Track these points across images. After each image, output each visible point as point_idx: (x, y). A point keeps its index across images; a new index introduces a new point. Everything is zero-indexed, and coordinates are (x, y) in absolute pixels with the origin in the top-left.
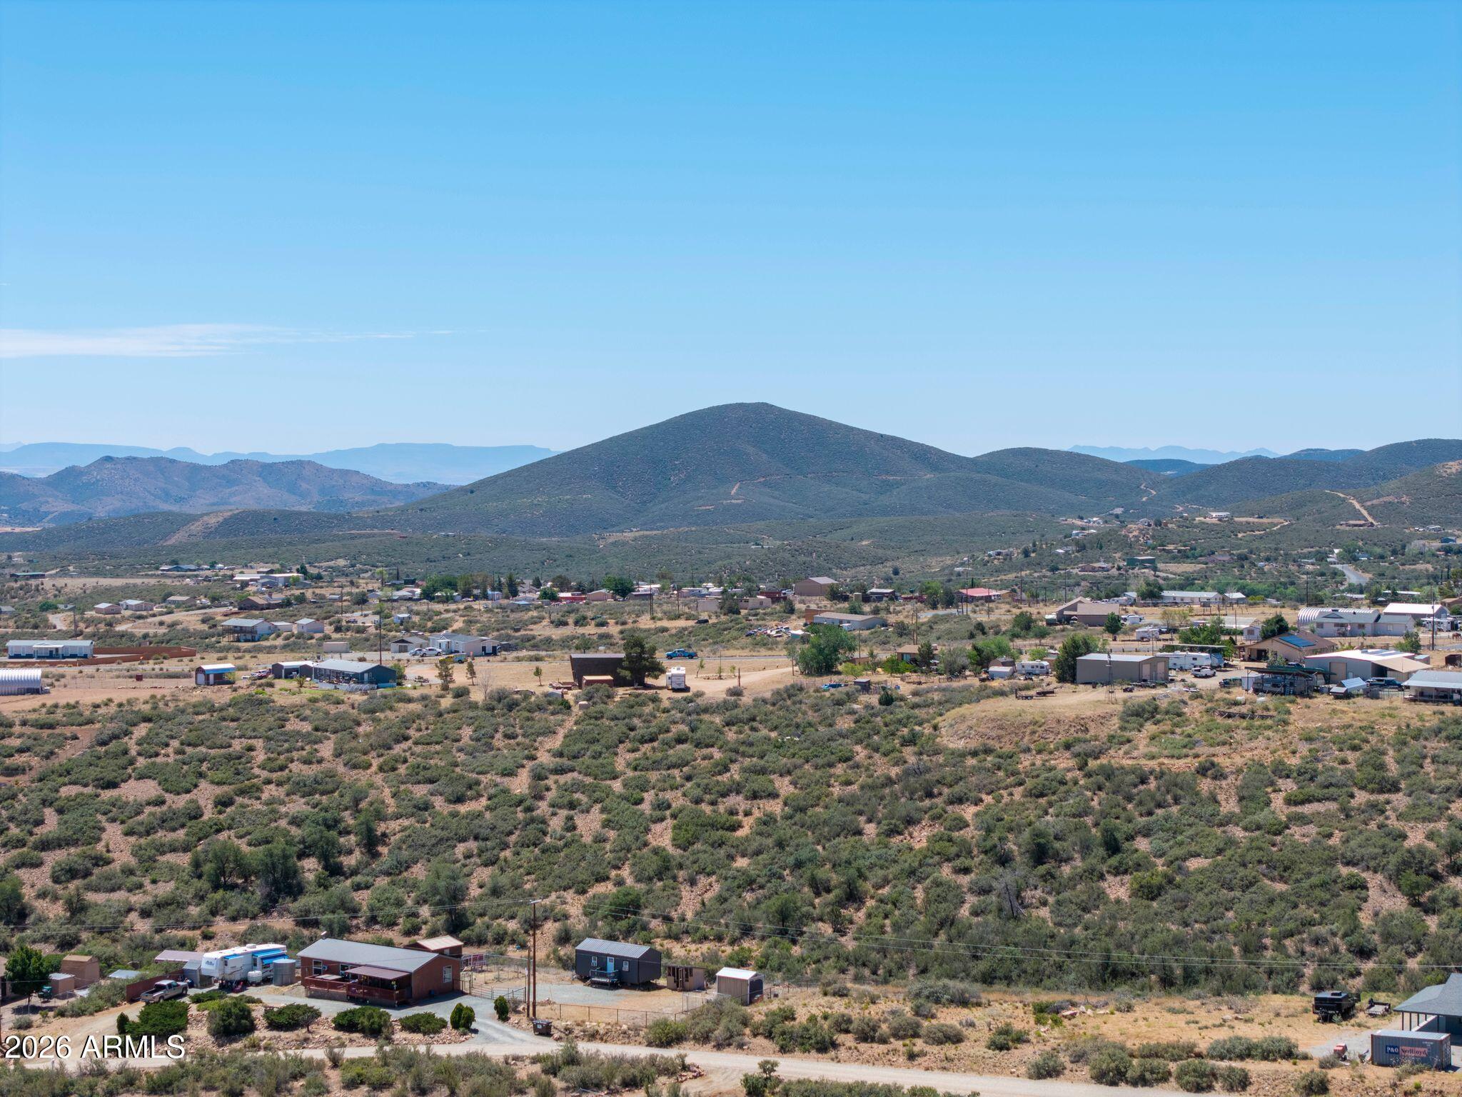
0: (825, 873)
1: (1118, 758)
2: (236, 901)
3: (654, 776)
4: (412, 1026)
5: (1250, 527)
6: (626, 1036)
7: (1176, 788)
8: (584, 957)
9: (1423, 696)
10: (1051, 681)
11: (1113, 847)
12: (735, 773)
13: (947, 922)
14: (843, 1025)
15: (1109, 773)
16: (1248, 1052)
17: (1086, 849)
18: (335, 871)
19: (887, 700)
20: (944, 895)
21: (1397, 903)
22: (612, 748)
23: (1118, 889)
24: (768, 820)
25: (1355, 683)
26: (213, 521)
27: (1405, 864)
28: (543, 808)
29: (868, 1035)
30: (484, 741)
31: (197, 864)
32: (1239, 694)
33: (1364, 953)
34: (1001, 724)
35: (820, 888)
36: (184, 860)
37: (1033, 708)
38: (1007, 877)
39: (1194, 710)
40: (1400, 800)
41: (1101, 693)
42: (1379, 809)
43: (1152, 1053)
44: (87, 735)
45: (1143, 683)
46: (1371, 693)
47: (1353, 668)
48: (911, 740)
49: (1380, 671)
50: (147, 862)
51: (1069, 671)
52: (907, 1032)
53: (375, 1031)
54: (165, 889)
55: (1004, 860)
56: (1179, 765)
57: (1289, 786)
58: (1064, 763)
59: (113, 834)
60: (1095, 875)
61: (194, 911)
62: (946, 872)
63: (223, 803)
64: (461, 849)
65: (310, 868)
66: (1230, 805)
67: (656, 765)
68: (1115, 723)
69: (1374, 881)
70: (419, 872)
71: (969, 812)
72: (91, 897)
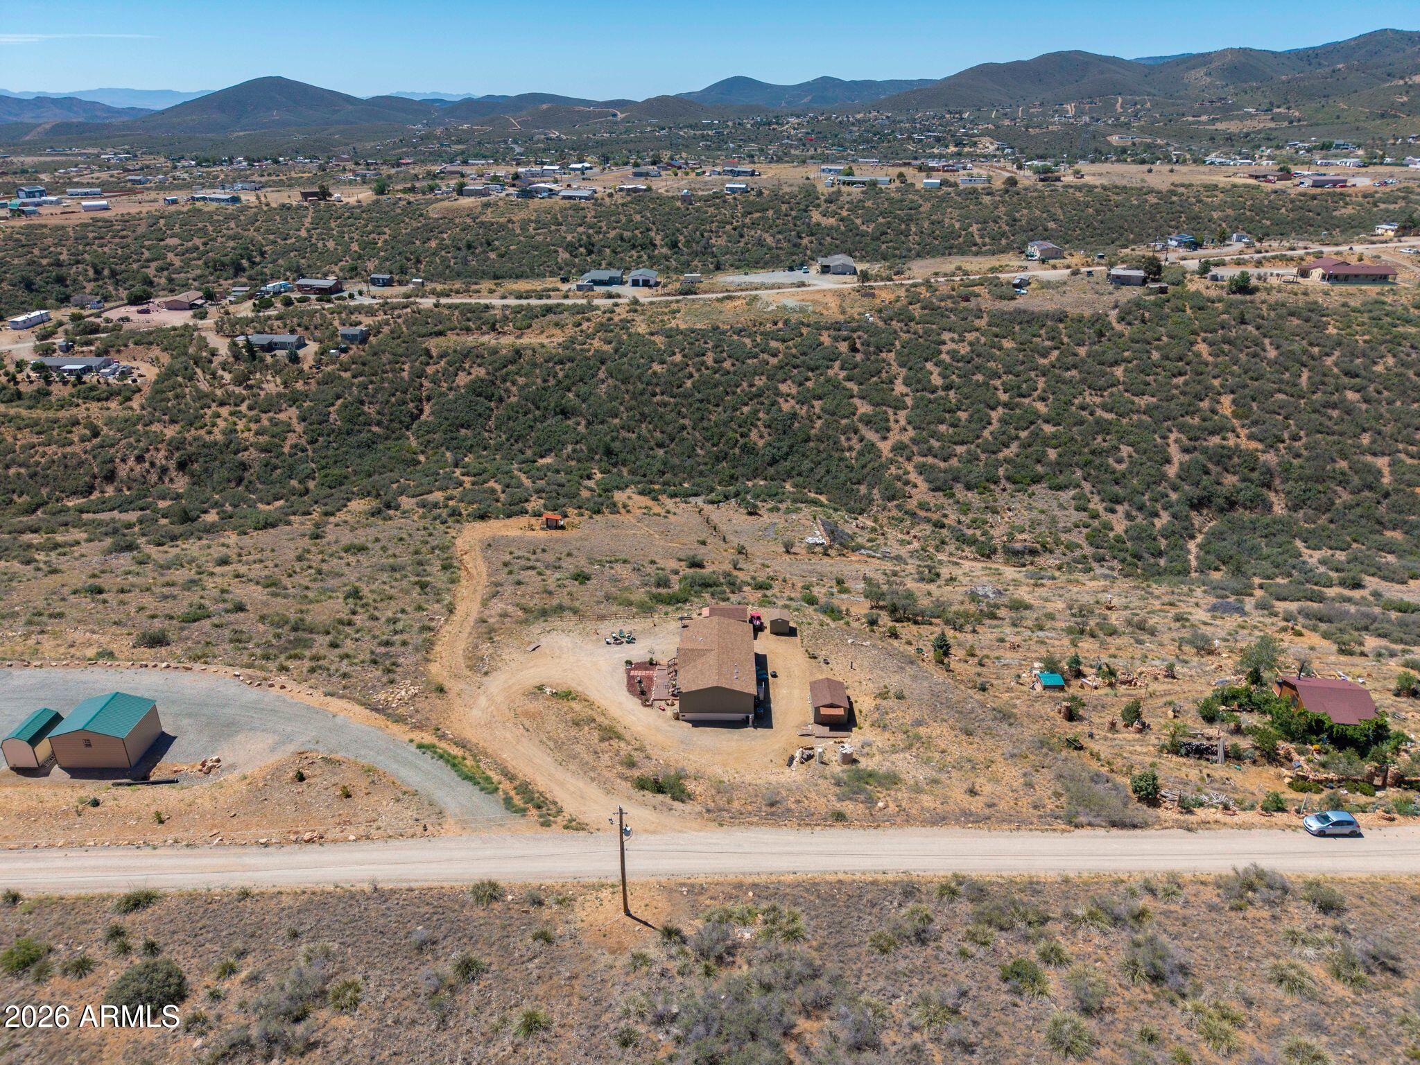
0: (408, 255)
1: (483, 218)
2: (225, 274)
3: (346, 229)
4: (339, 299)
5: (478, 130)
6: (396, 297)
7: (502, 227)
8: (373, 279)
9: (564, 198)
10: (455, 194)
11: (489, 244)
12: (370, 228)
13: (448, 267)
14: (451, 290)
15: (483, 223)
16: (549, 290)
17: (481, 245)
18: (253, 264)
19: (409, 203)
20: (444, 259)
21: (567, 256)
22: (328, 221)
23: (493, 255)
24: (386, 241)
25: (545, 194)
26: (47, 127)
27: (568, 246)
28: (314, 241)
29: (458, 292)
30: (284, 220)
31: (206, 263)
32: (513, 198)
33: (561, 269)
34: (448, 210)
35: (408, 260)
36: (200, 262)
37: (455, 204)
38: (462, 254)
39: (501, 203)
40: (563, 228)
41: (472, 199)
42: (558, 230)
43: (527, 292)
44: (144, 224)
45: (484, 195)
46: (550, 197)
47: (544, 190)
48: (421, 215)
49: (551, 190)
50: (187, 264)
51: (461, 191)
52: (467, 291)
53: (329, 301)
54: (198, 272)
55: (459, 249)
56: (501, 220)
57: (533, 225)
58: (468, 220)
59: (170, 256)
60: (485, 252)
61: (211, 278)
62: (443, 253)
63: (205, 244)
64: (292, 254)
65: (245, 263)
66: (518, 231)
67: (345, 226)
68: (480, 209)
69: (560, 250)
70: (281, 262)
71: (445, 236)
72: (174, 276)
